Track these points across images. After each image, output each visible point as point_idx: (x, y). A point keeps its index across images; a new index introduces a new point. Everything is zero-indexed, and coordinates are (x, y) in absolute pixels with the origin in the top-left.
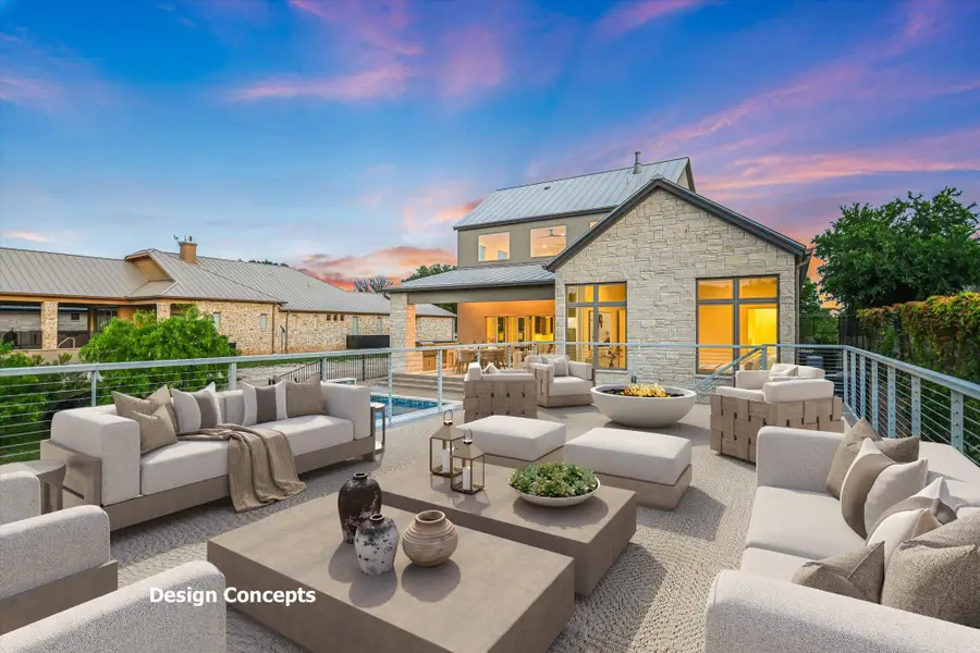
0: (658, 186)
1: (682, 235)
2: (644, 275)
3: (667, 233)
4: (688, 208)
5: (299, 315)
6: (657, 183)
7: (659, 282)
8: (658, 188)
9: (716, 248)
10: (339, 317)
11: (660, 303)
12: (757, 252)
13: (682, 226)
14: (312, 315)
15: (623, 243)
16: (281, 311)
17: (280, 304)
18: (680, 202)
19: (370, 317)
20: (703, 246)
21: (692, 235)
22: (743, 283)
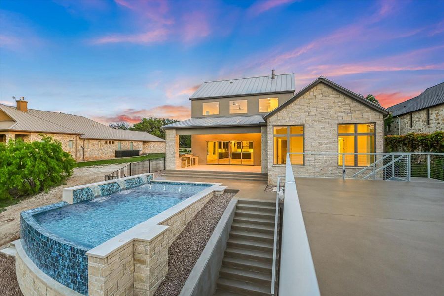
0: (322, 82)
1: (331, 104)
2: (313, 122)
3: (324, 104)
4: (334, 92)
5: (90, 141)
6: (321, 80)
7: (321, 125)
8: (321, 82)
9: (347, 110)
10: (111, 142)
11: (321, 135)
12: (367, 112)
13: (332, 101)
14: (97, 141)
15: (303, 107)
16: (81, 139)
17: (80, 135)
18: (330, 89)
19: (127, 142)
20: (341, 110)
21: (336, 105)
22: (359, 126)
